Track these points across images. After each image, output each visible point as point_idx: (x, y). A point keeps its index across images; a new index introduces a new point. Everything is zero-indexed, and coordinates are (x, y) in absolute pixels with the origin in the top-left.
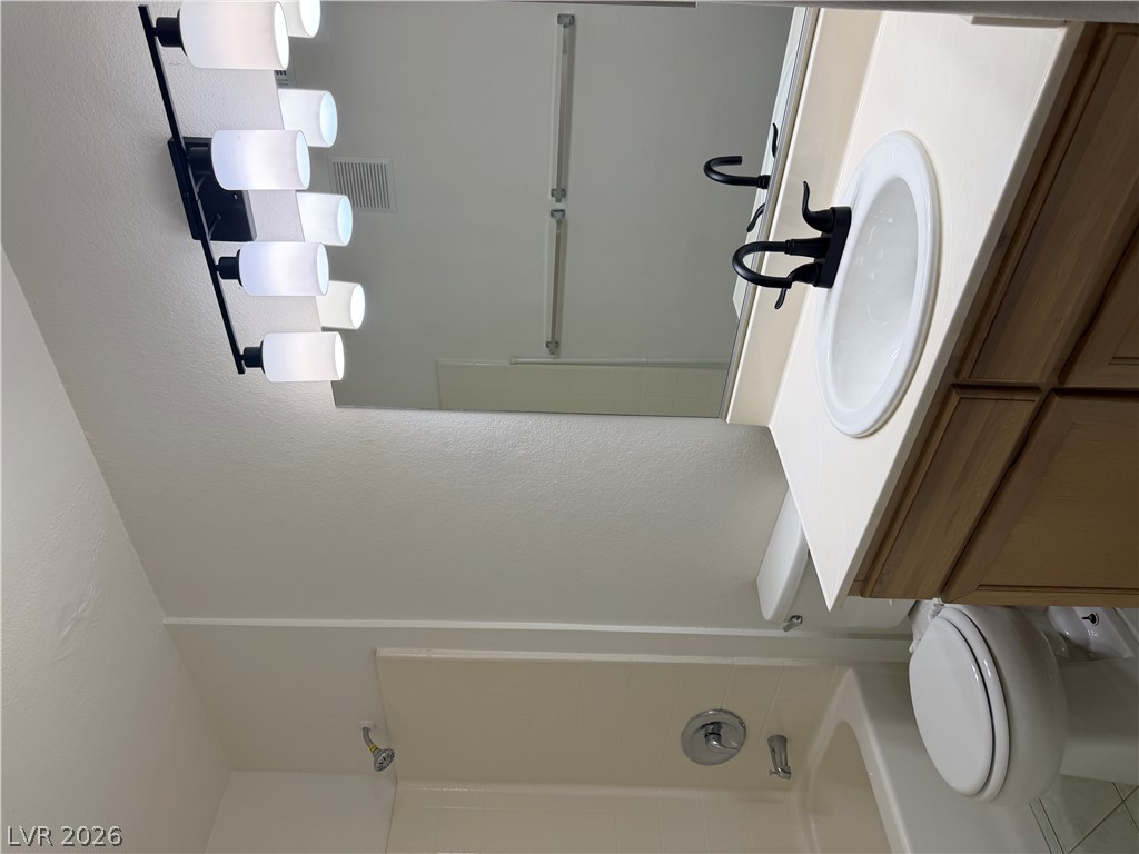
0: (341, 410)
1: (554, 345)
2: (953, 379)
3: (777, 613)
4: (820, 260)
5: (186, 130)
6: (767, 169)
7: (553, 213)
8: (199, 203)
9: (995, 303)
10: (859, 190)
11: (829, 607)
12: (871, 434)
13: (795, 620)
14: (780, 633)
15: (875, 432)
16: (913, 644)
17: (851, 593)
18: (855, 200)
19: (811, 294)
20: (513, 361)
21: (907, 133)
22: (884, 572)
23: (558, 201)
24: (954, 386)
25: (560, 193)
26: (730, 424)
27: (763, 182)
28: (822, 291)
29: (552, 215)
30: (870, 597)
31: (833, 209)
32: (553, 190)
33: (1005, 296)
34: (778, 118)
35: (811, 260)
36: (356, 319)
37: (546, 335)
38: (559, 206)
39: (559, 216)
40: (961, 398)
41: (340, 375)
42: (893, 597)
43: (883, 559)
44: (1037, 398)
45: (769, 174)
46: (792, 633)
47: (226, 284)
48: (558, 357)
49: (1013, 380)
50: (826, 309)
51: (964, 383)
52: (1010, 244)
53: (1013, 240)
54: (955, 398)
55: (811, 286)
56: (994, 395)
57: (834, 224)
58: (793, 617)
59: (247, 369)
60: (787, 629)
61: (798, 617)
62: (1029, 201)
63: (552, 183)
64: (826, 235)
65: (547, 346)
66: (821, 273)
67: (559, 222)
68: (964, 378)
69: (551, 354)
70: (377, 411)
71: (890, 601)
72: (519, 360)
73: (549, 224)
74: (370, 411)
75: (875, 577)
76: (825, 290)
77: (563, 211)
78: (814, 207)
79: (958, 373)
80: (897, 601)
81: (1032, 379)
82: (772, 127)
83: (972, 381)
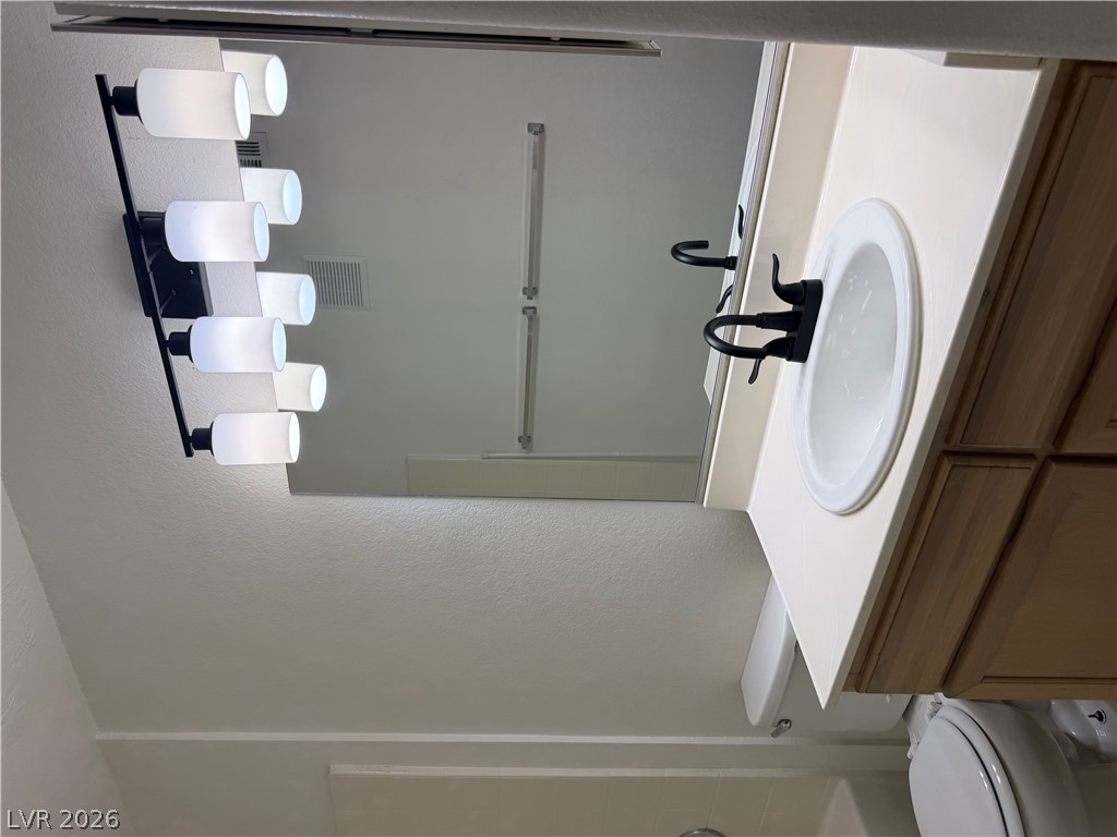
0: (295, 497)
1: (526, 440)
2: (943, 446)
3: (763, 717)
4: (792, 334)
5: (142, 204)
6: (734, 251)
7: (525, 310)
8: (151, 275)
9: (983, 362)
10: (829, 261)
11: (823, 706)
12: (859, 510)
13: (783, 724)
14: (768, 740)
15: (863, 507)
16: (911, 749)
17: (846, 688)
18: (826, 272)
19: (786, 368)
20: (485, 455)
21: (877, 199)
22: (881, 662)
23: (529, 298)
24: (946, 452)
25: (531, 291)
26: (708, 508)
27: (730, 263)
28: (796, 365)
29: (524, 312)
30: (867, 692)
31: (804, 282)
32: (524, 288)
33: (993, 353)
34: (743, 200)
35: (782, 334)
36: (317, 401)
37: (518, 431)
38: (531, 303)
39: (531, 313)
40: (953, 466)
41: (295, 458)
42: (891, 691)
43: (878, 649)
44: (1034, 465)
45: (735, 255)
46: (781, 740)
47: (176, 360)
48: (529, 452)
49: (1007, 444)
50: (801, 384)
51: (956, 449)
52: (995, 299)
53: (998, 294)
54: (947, 466)
55: (784, 360)
56: (988, 462)
57: (806, 297)
58: (782, 721)
59: (196, 452)
60: (774, 735)
61: (787, 721)
62: (1012, 253)
63: (523, 282)
64: (799, 308)
65: (520, 440)
66: (794, 347)
67: (530, 319)
68: (955, 444)
69: (524, 448)
70: (335, 498)
71: (888, 698)
72: (490, 455)
73: (521, 321)
74: (327, 498)
75: (871, 668)
76: (799, 364)
77: (534, 308)
78: (784, 280)
79: (947, 440)
80: (896, 696)
81: (1028, 444)
82: (738, 208)
83: (965, 447)
